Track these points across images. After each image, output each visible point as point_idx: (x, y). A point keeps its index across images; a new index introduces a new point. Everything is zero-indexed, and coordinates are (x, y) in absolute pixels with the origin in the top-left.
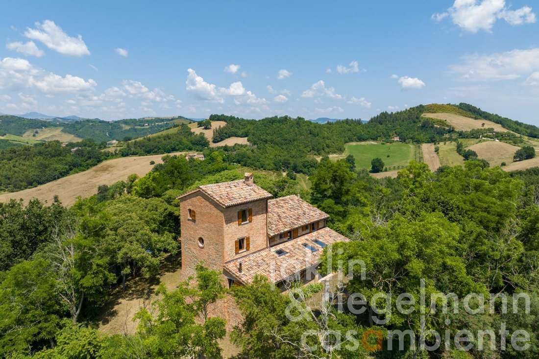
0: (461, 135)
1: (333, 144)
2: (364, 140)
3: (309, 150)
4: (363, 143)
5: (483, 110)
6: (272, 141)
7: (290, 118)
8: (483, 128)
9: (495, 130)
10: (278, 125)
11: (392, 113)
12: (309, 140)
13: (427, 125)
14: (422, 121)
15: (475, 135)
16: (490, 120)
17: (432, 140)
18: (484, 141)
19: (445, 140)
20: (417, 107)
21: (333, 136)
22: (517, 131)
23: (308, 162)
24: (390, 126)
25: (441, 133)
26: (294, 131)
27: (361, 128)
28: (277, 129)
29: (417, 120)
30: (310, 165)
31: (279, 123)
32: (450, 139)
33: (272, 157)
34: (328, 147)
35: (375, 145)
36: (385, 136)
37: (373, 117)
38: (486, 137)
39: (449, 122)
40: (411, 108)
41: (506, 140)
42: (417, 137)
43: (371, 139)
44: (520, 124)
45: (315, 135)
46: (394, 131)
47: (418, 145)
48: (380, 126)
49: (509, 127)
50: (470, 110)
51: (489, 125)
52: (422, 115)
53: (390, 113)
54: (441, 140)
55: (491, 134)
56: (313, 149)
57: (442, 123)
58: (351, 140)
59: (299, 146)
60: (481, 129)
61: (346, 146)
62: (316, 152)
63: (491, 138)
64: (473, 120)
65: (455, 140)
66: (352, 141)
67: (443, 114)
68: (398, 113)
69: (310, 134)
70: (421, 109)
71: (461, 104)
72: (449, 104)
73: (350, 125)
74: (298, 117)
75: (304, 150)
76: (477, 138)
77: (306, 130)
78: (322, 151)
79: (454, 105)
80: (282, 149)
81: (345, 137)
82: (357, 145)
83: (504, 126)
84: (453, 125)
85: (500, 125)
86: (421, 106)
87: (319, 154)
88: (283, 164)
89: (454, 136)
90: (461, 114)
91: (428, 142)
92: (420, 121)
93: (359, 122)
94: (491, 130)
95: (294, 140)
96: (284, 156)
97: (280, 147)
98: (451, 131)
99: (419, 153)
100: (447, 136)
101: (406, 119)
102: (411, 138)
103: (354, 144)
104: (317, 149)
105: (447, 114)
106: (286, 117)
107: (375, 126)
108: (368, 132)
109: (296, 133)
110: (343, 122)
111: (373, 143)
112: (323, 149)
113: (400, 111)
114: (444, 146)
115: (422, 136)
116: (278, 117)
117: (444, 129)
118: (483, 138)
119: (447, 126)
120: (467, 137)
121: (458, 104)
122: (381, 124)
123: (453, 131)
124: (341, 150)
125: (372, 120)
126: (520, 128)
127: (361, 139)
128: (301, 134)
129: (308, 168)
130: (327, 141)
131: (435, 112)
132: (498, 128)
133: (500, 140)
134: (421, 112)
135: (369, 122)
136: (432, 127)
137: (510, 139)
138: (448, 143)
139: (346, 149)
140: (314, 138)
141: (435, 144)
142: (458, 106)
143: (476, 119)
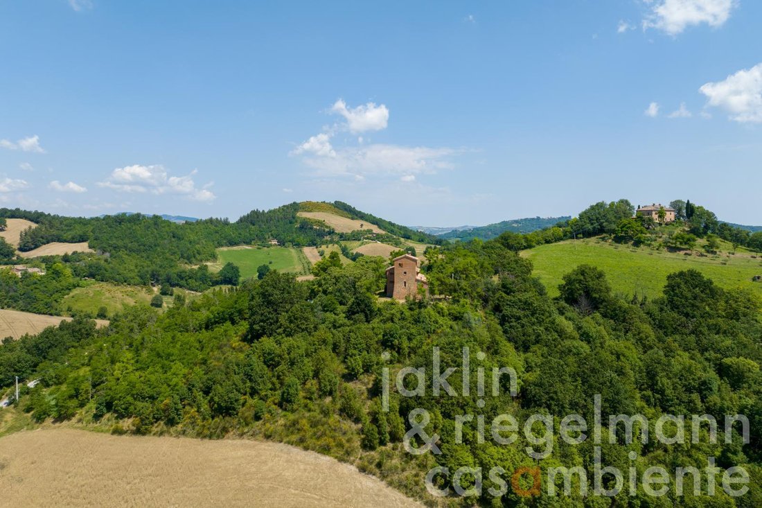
0: (343, 237)
1: (205, 250)
2: (236, 244)
3: (178, 257)
4: (235, 248)
5: (358, 209)
6: (126, 247)
7: (144, 216)
8: (362, 229)
9: (374, 232)
10: (129, 225)
11: (264, 211)
12: (175, 244)
13: (305, 226)
14: (299, 221)
15: (356, 237)
16: (366, 220)
17: (313, 244)
18: (366, 243)
19: (326, 243)
20: (291, 205)
21: (199, 239)
22: (392, 231)
23: (186, 272)
24: (265, 227)
25: (321, 234)
26: (152, 233)
27: (230, 229)
28: (128, 231)
29: (294, 221)
30: (188, 276)
31: (129, 222)
32: (332, 242)
33: (132, 268)
34: (199, 253)
35: (249, 250)
36: (260, 240)
37: (242, 216)
38: (366, 239)
39: (327, 222)
40: (284, 206)
41: (386, 241)
42: (296, 239)
43: (244, 243)
44: (393, 225)
45: (179, 239)
46: (270, 233)
47: (299, 249)
48: (253, 227)
49: (385, 229)
50: (346, 210)
51: (367, 226)
52: (298, 215)
53: (261, 211)
54: (323, 243)
55: (371, 235)
56: (182, 256)
57: (321, 223)
58: (220, 245)
59: (163, 253)
60: (361, 231)
61: (218, 251)
62: (186, 261)
63: (372, 240)
64: (350, 220)
65: (337, 243)
66: (222, 246)
67: (320, 213)
68: (270, 211)
69: (174, 237)
70: (295, 207)
71: (336, 202)
72: (324, 202)
73: (216, 226)
74: (154, 215)
75: (172, 257)
76: (359, 240)
77: (167, 232)
78: (193, 259)
79: (330, 204)
80: (142, 257)
81: (214, 241)
82: (229, 251)
83: (380, 227)
84: (333, 226)
85: (376, 226)
86: (295, 203)
87: (191, 263)
88: (150, 277)
89: (336, 238)
90: (337, 213)
91: (309, 245)
92: (296, 221)
93: (226, 223)
94: (370, 231)
95: (155, 246)
96: (148, 267)
97: (138, 255)
98: (332, 232)
99: (304, 258)
100: (328, 238)
101: (281, 218)
102: (290, 241)
103: (225, 249)
104: (188, 256)
105: (324, 213)
106: (138, 215)
107: (247, 227)
108: (240, 234)
109: (156, 237)
110: (206, 222)
111: (247, 247)
112: (194, 257)
113: (273, 209)
114: (327, 249)
115: (301, 239)
116: (127, 215)
117: (324, 231)
119: (327, 227)
120: (349, 240)
121: (333, 202)
122: (254, 225)
123: (333, 232)
124: (214, 257)
125: (241, 220)
126: (396, 229)
127: (232, 243)
128: (162, 238)
129: (186, 280)
130: (197, 246)
131: (311, 211)
132: (376, 229)
133: (382, 242)
134: (296, 210)
135: (238, 223)
136: (311, 228)
137: (390, 241)
138: (330, 246)
139: (219, 256)
140: (179, 242)
141: (317, 248)
142: (333, 204)
143: (352, 219)
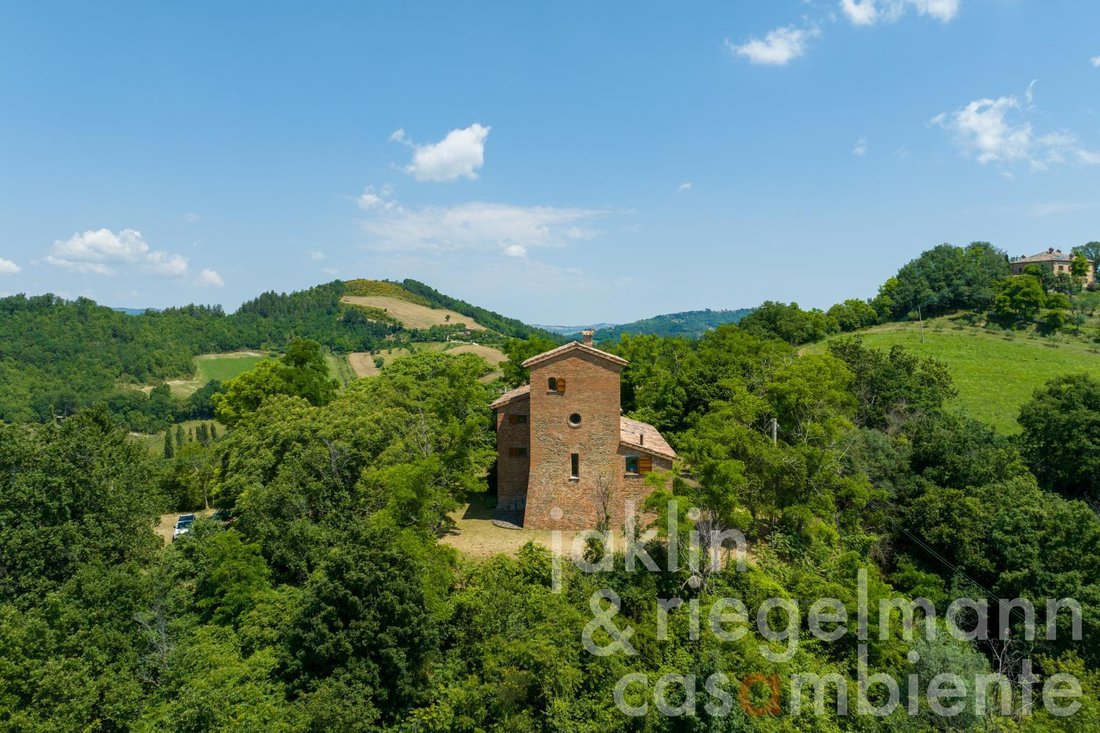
0: (416, 336)
1: (171, 359)
2: (233, 349)
3: (117, 371)
4: (231, 355)
5: (442, 292)
6: (17, 355)
7: (59, 300)
8: (449, 323)
9: (468, 327)
10: (29, 315)
11: (284, 294)
12: (114, 349)
13: (353, 319)
14: (344, 310)
15: (437, 335)
16: (456, 310)
17: (366, 347)
18: (455, 345)
19: (388, 346)
20: (331, 284)
21: (165, 340)
22: (497, 327)
23: (124, 398)
24: (284, 319)
25: (380, 332)
26: (72, 330)
27: (225, 324)
28: (28, 326)
29: (334, 310)
30: (129, 405)
31: (30, 311)
32: (397, 344)
33: (22, 391)
34: (159, 364)
35: (256, 358)
36: (275, 341)
37: (246, 302)
38: (457, 338)
39: (391, 313)
40: (319, 286)
41: (488, 343)
42: (338, 341)
43: (248, 346)
44: (499, 317)
45: (125, 339)
46: (292, 331)
47: (341, 356)
48: (264, 320)
49: (485, 323)
50: (422, 293)
51: (456, 319)
52: (342, 300)
53: (280, 294)
54: (382, 347)
55: (462, 333)
56: (126, 370)
57: (380, 314)
58: (204, 350)
59: (90, 364)
60: (446, 326)
61: (198, 361)
62: (132, 377)
63: (465, 341)
64: (429, 309)
65: (406, 345)
66: (207, 352)
67: (379, 298)
68: (295, 295)
69: (115, 336)
70: (338, 287)
71: (406, 281)
72: (387, 281)
73: (199, 318)
74: (80, 299)
75: (107, 372)
76: (443, 341)
77: (103, 328)
78: (148, 374)
79: (396, 283)
80: (47, 371)
81: (192, 343)
82: (219, 360)
83: (477, 320)
84: (399, 319)
85: (471, 319)
86: (337, 282)
87: (142, 381)
88: (57, 408)
89: (405, 338)
90: (408, 298)
91: (359, 350)
92: (339, 311)
93: (217, 313)
94: (461, 327)
95: (76, 351)
96: (55, 389)
97: (39, 367)
98: (398, 329)
99: (348, 371)
100: (391, 338)
101: (314, 306)
102: (327, 344)
103: (212, 357)
104: (136, 370)
105: (385, 298)
106: (49, 298)
107: (253, 320)
108: (240, 332)
109: (79, 335)
110: (182, 311)
111: (252, 354)
112: (150, 370)
113: (299, 291)
114: (389, 356)
115: (345, 340)
116: (28, 297)
117: (385, 326)
118: (452, 341)
119: (390, 320)
120: (426, 340)
121: (401, 281)
122: (265, 316)
123: (400, 328)
124: (188, 371)
125: (245, 309)
126: (503, 325)
127: (225, 347)
128: (92, 338)
129: (125, 413)
130: (157, 353)
131: (364, 295)
132: (470, 324)
133: (481, 343)
134: (339, 293)
135: (238, 313)
136: (364, 322)
137: (494, 342)
138: (394, 350)
139: (198, 369)
140: (123, 345)
141: (372, 354)
142: (400, 284)
143: (433, 307)
